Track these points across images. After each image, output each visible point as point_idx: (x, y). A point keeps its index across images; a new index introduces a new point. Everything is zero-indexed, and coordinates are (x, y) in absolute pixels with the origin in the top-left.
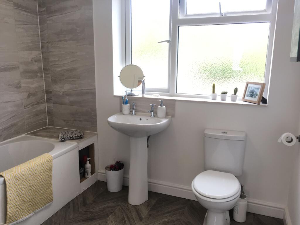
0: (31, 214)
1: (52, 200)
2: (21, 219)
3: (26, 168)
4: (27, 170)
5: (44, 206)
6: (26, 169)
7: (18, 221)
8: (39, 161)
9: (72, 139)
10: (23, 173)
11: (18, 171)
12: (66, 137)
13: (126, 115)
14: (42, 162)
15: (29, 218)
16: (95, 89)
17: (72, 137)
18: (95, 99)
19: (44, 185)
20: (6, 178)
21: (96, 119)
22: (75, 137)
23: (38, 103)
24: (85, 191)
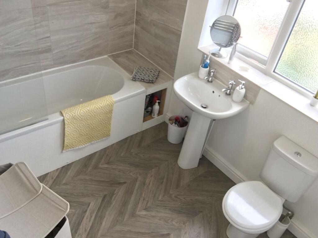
0: (88, 144)
1: (110, 136)
2: (77, 148)
3: (86, 110)
4: (87, 112)
5: (101, 139)
6: (85, 112)
7: (74, 148)
8: (99, 105)
9: (142, 80)
10: (82, 114)
11: (77, 112)
12: (138, 78)
13: (201, 79)
14: (103, 106)
15: (85, 147)
16: (181, 31)
17: (143, 80)
18: (179, 42)
19: (103, 124)
20: (65, 118)
21: (175, 64)
22: (147, 80)
23: (126, 24)
24: (147, 129)
